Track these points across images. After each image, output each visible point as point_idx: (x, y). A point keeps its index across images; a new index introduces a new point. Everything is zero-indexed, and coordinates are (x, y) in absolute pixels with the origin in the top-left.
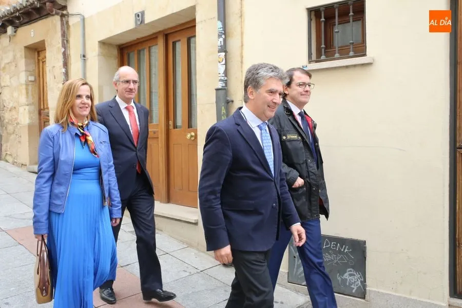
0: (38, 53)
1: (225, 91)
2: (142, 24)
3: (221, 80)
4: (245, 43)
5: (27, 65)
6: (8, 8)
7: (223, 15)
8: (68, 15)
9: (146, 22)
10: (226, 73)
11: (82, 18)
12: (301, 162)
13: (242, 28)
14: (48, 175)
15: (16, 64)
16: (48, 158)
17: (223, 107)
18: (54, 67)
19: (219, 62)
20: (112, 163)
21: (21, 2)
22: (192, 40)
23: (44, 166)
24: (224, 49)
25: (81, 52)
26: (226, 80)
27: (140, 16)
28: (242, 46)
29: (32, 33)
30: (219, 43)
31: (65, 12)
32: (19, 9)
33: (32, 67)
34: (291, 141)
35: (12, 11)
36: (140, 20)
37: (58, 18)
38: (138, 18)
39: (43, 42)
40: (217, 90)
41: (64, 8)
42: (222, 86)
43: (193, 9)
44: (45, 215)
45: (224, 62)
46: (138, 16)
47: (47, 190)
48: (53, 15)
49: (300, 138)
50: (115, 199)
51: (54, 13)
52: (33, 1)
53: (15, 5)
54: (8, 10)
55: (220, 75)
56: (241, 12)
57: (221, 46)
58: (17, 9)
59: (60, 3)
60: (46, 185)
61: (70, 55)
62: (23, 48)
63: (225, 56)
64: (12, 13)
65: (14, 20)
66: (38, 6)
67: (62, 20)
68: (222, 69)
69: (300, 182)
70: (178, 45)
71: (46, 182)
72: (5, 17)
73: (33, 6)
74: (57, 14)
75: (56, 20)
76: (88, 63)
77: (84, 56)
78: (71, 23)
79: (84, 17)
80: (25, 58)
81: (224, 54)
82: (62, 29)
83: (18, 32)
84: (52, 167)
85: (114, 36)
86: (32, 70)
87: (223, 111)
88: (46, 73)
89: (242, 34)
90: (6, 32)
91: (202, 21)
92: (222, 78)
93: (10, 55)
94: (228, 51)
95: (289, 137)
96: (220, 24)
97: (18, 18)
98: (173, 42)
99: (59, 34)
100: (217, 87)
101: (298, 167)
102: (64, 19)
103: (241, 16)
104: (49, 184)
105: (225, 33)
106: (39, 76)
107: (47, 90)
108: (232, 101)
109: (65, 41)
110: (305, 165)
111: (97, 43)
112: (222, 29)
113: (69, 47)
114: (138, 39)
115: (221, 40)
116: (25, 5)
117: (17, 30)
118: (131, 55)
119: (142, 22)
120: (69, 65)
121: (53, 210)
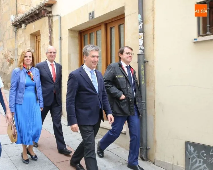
0: (37, 37)
1: (143, 55)
2: (93, 19)
3: (141, 49)
4: (155, 26)
5: (31, 44)
6: (23, 15)
7: (141, 10)
8: (52, 16)
9: (95, 18)
10: (144, 45)
11: (60, 17)
12: (125, 88)
13: (153, 18)
14: (15, 88)
15: (26, 44)
16: (15, 81)
17: (142, 65)
18: (45, 44)
19: (140, 39)
20: (40, 85)
21: (29, 11)
22: (122, 26)
23: (13, 85)
24: (142, 31)
25: (59, 36)
26: (144, 49)
27: (92, 14)
28: (154, 28)
29: (34, 27)
30: (140, 27)
31: (50, 15)
32: (28, 15)
33: (34, 44)
34: (120, 78)
35: (25, 16)
36: (92, 16)
37: (47, 18)
38: (91, 16)
39: (39, 31)
40: (138, 55)
41: (50, 12)
42: (142, 53)
43: (123, 8)
44: (13, 105)
45: (142, 39)
46: (91, 14)
47: (14, 94)
48: (45, 17)
49: (124, 77)
50: (41, 100)
51: (45, 15)
52: (35, 10)
53: (26, 13)
54: (23, 16)
55: (140, 46)
56: (153, 8)
57: (141, 29)
58: (27, 15)
59: (48, 10)
60: (14, 93)
61: (53, 37)
62: (29, 35)
63: (143, 34)
64: (25, 17)
65: (25, 21)
66: (38, 13)
67: (49, 19)
68: (141, 42)
69: (123, 97)
70: (113, 30)
71: (14, 91)
72: (21, 19)
73: (35, 12)
74: (47, 16)
75: (46, 19)
76: (63, 41)
77: (60, 38)
78: (53, 21)
79: (60, 16)
80: (30, 40)
81: (142, 34)
82: (49, 24)
83: (27, 27)
84: (16, 85)
85: (77, 26)
86: (33, 46)
87: (142, 68)
88: (40, 48)
89: (154, 21)
90: (21, 27)
91: (128, 15)
92: (142, 48)
93: (23, 39)
94: (144, 31)
95: (119, 76)
96: (140, 16)
97: (27, 19)
98: (110, 28)
99: (48, 26)
100: (138, 54)
101: (123, 90)
102: (50, 18)
103: (153, 10)
104: (15, 92)
105: (143, 21)
106: (37, 49)
107: (41, 57)
108: (148, 62)
109: (51, 30)
110: (126, 89)
111: (68, 30)
112: (141, 19)
113: (53, 33)
114: (90, 27)
115: (141, 25)
116: (31, 13)
117: (26, 26)
118: (86, 36)
119: (93, 17)
120: (52, 43)
121: (17, 102)
